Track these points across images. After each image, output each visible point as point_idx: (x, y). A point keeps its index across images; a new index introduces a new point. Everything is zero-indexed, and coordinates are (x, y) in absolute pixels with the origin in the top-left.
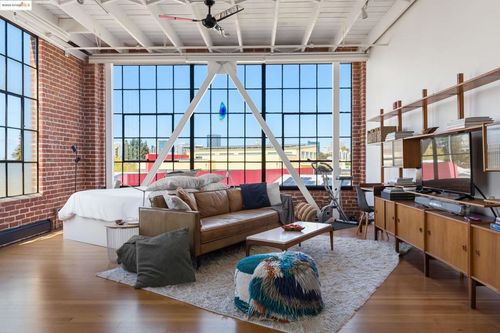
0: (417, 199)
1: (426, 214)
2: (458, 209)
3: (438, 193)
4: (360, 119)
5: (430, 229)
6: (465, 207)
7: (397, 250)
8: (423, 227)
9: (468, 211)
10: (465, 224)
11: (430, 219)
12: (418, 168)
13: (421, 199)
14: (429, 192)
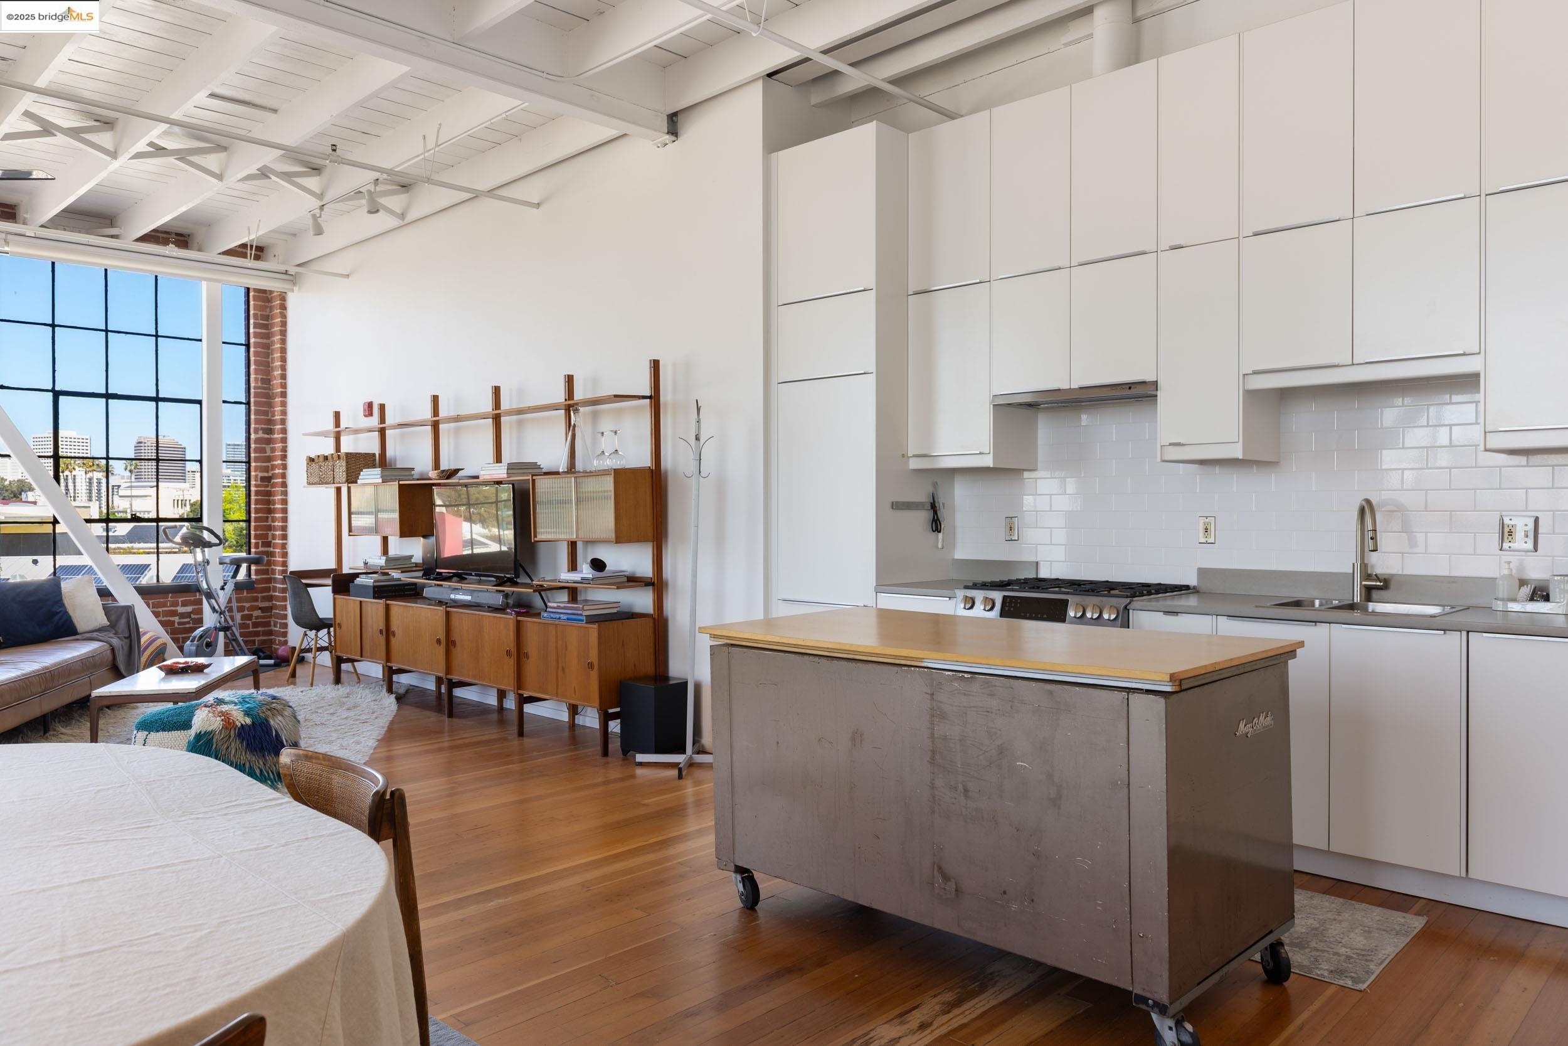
0: (427, 592)
1: (448, 614)
2: (499, 600)
3: (461, 578)
4: (270, 422)
5: (455, 636)
6: (506, 596)
7: (390, 690)
8: (442, 636)
9: (511, 601)
10: (510, 617)
11: (455, 622)
12: (424, 537)
13: (432, 590)
14: (448, 579)
